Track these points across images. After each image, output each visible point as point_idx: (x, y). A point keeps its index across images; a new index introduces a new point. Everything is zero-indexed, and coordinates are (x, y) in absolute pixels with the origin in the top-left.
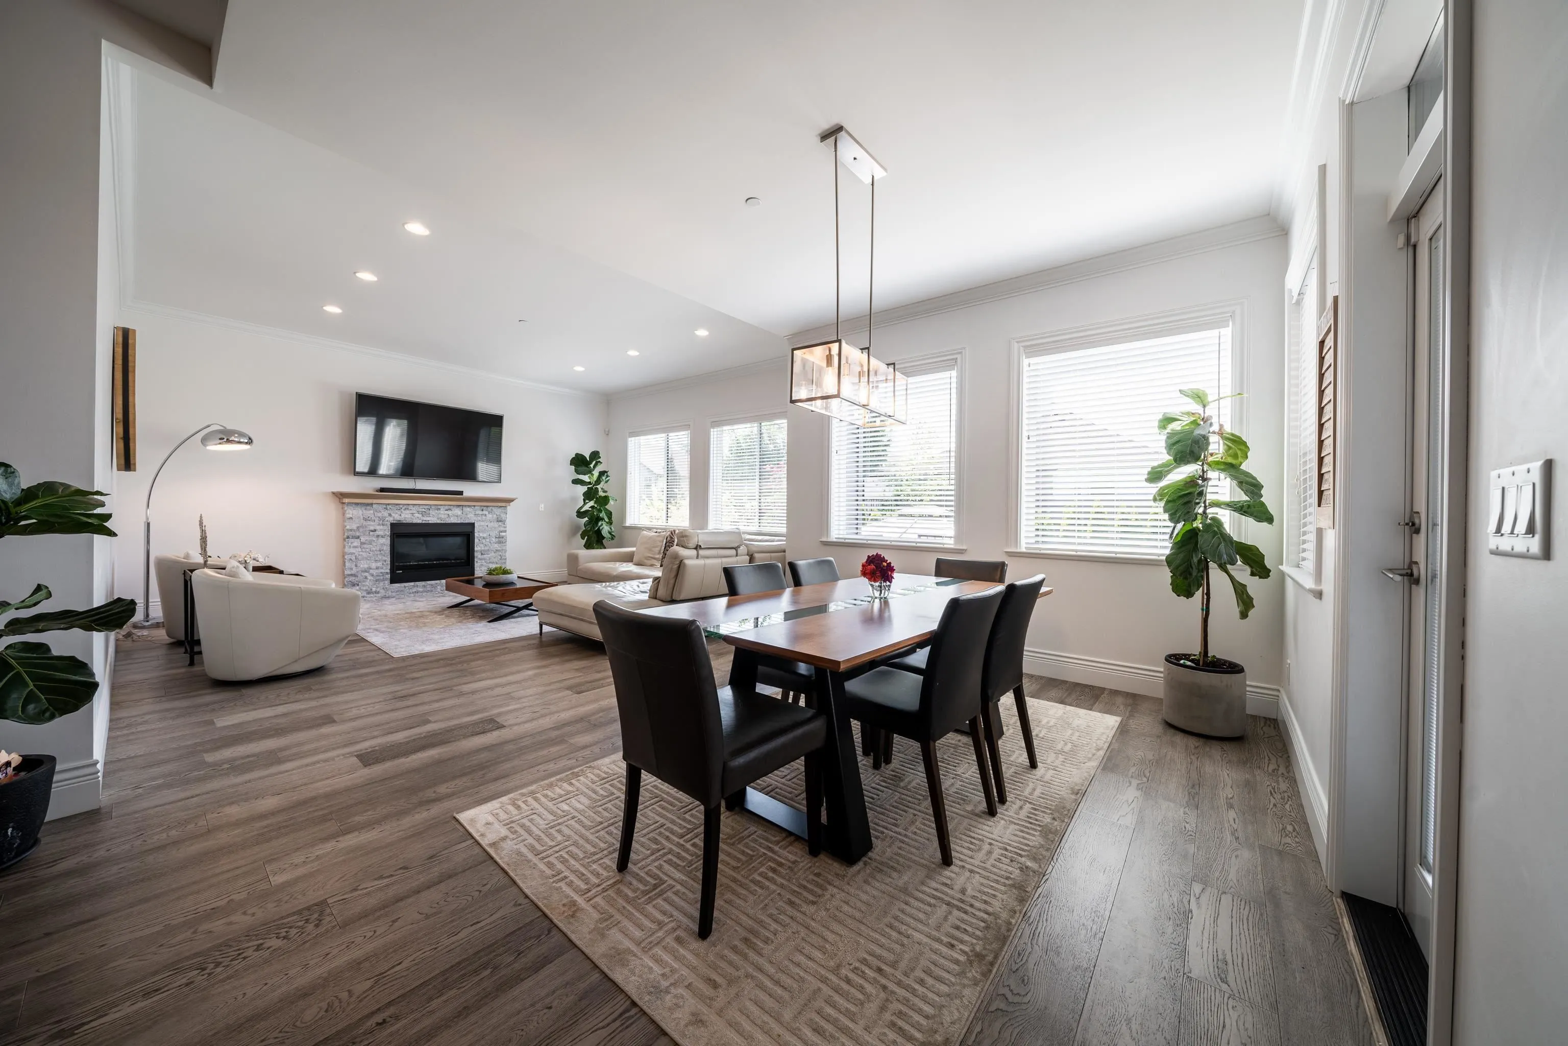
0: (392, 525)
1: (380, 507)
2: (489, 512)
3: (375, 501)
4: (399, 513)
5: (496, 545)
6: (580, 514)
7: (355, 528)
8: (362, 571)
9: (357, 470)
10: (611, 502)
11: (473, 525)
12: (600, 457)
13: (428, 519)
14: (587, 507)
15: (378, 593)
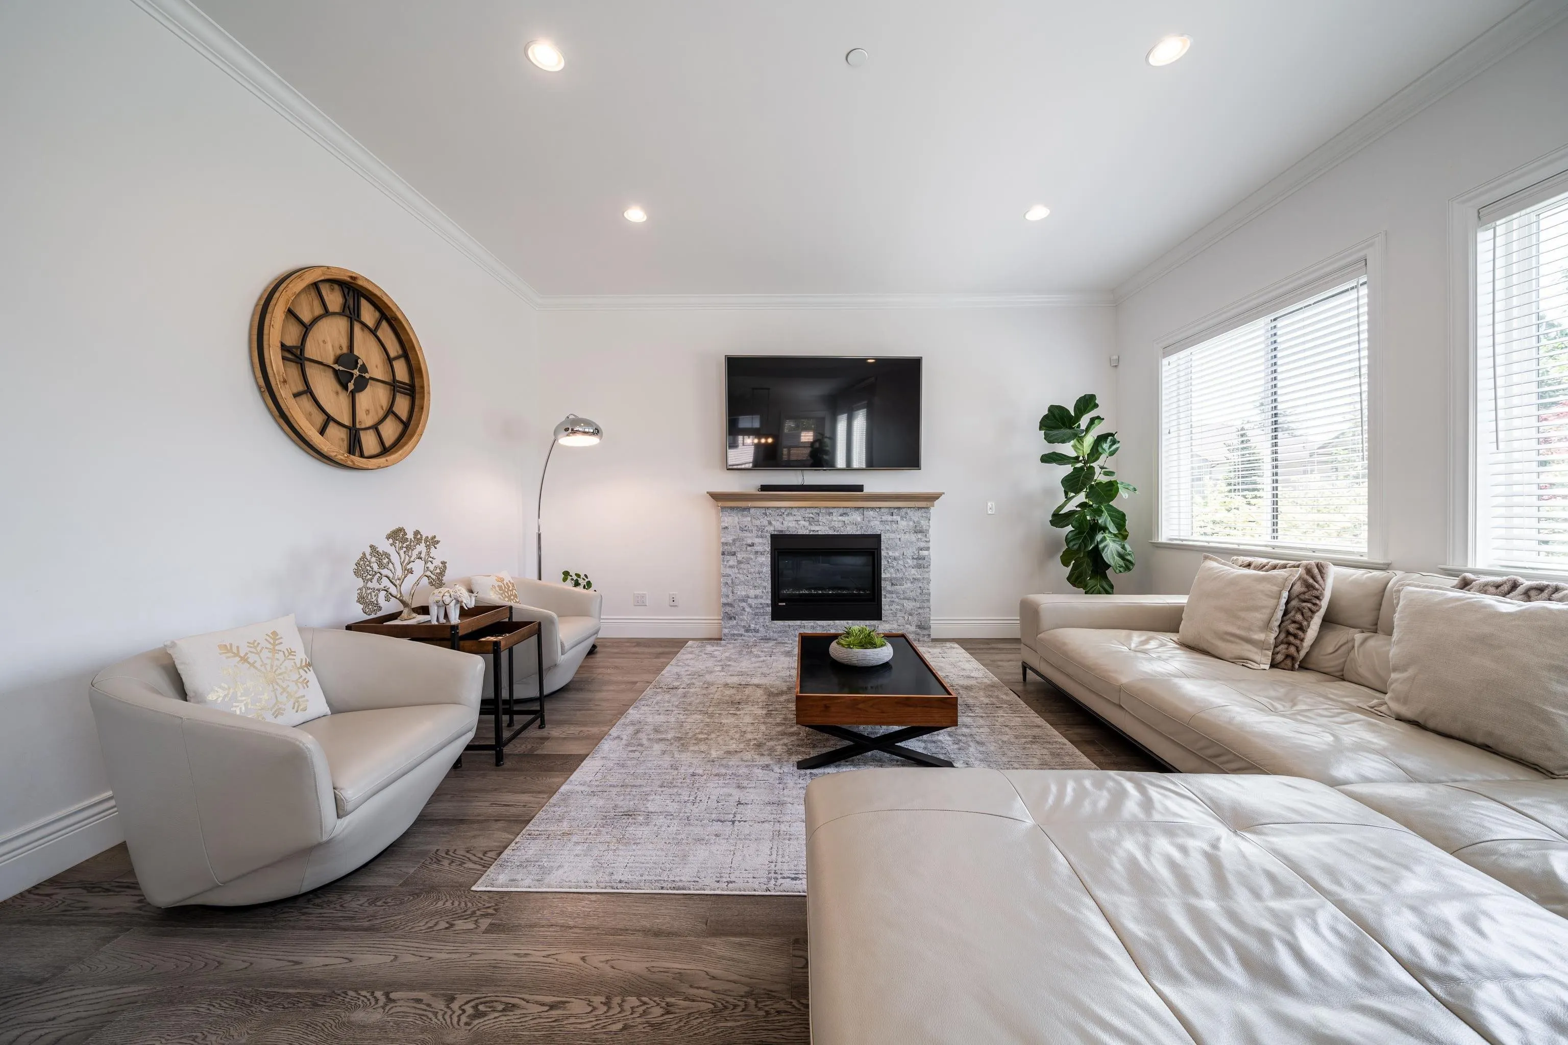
0: (773, 536)
1: (759, 512)
2: (902, 518)
3: (750, 504)
4: (781, 520)
5: (913, 571)
6: (1059, 519)
7: (731, 542)
8: (739, 601)
9: (730, 462)
10: (1123, 494)
11: (878, 537)
12: (1096, 406)
13: (817, 528)
14: (1071, 506)
15: (757, 631)
